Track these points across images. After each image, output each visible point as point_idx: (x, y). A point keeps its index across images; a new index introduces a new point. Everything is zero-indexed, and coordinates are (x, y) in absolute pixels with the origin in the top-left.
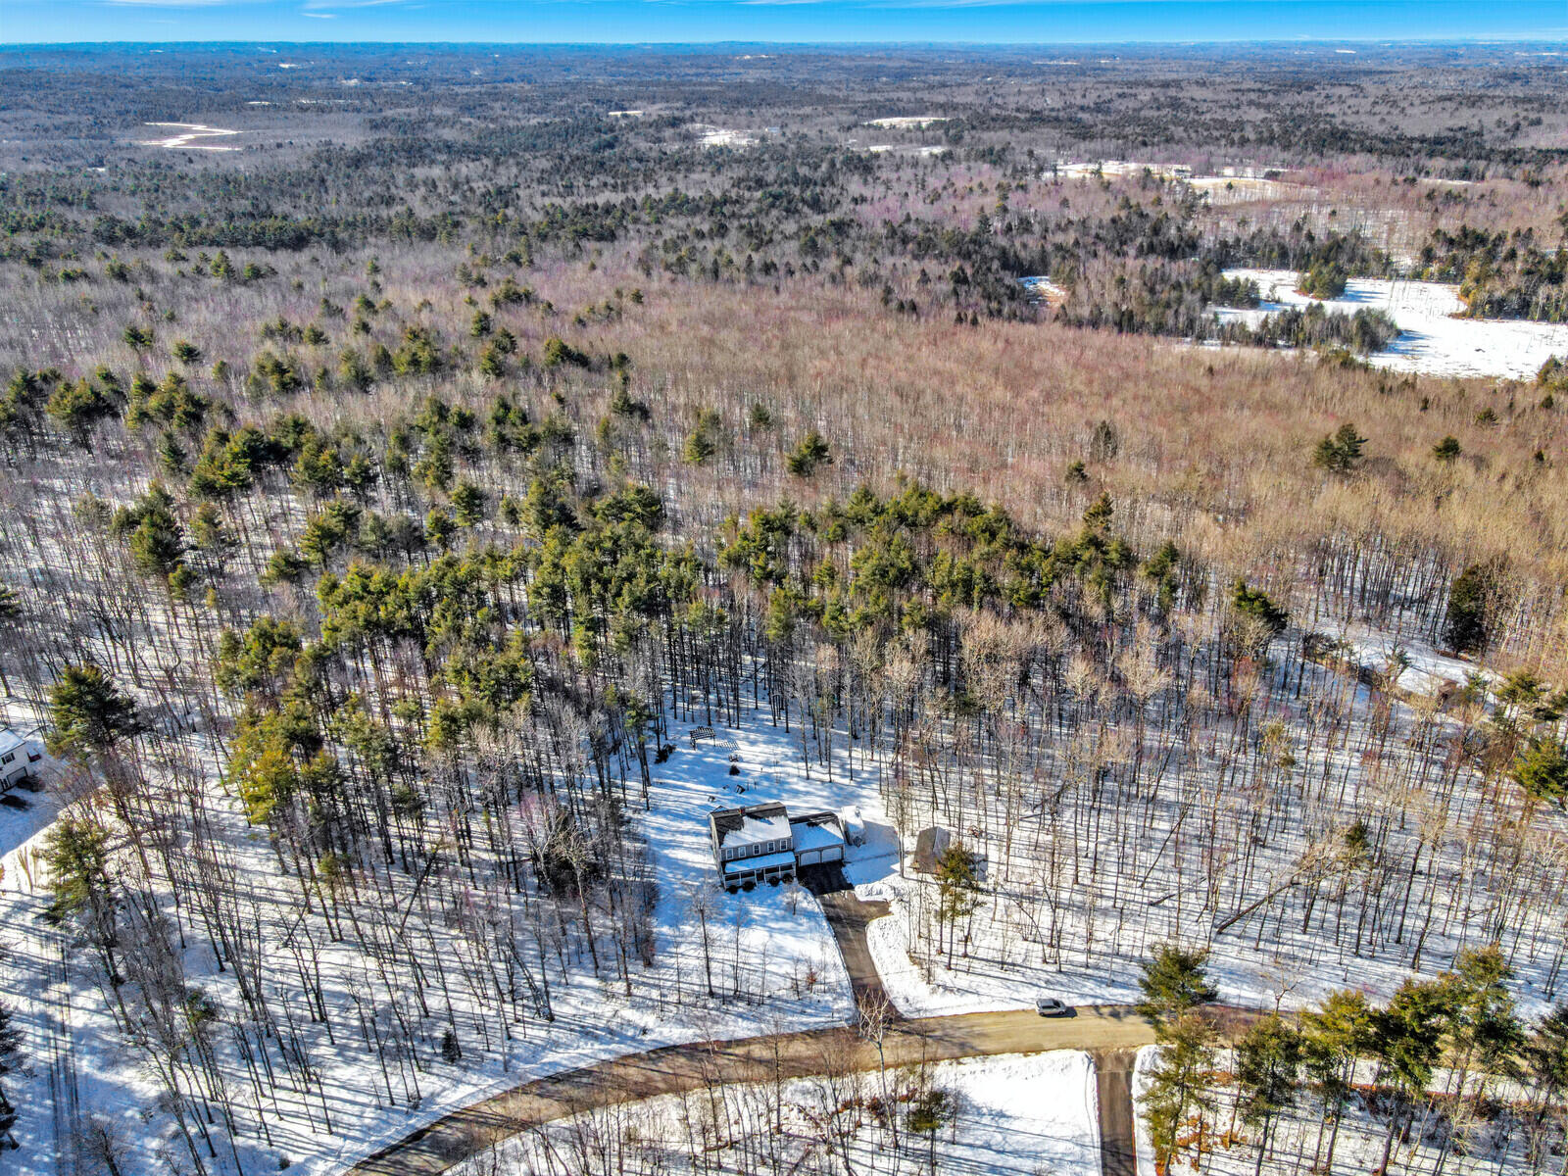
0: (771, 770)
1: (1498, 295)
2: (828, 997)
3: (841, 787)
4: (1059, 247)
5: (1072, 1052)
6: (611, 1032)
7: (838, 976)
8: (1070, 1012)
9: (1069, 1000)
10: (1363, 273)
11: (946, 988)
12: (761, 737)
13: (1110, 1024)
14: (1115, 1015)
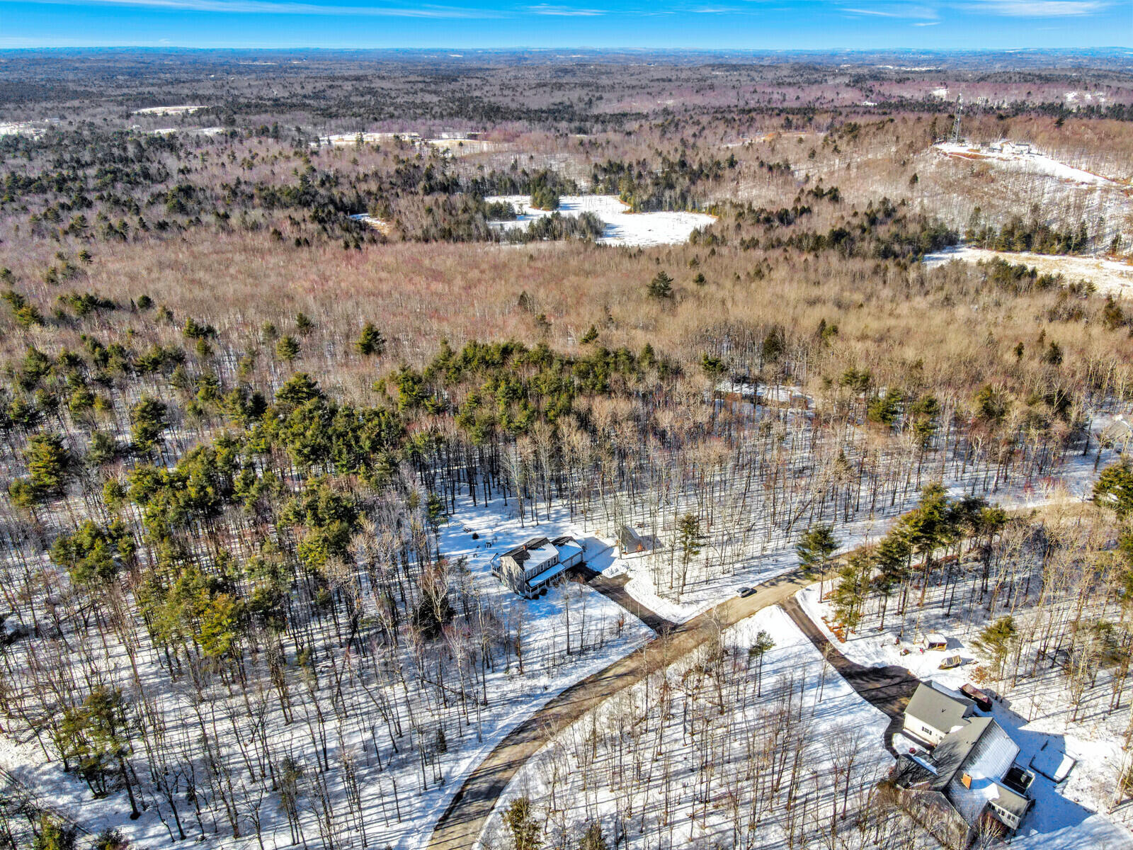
0: (497, 529)
1: (645, 198)
2: (634, 630)
3: (547, 526)
4: (369, 193)
5: (768, 608)
6: (529, 696)
7: (631, 619)
8: (753, 591)
9: (751, 586)
10: (563, 193)
11: (688, 603)
12: (474, 514)
13: (773, 589)
14: (773, 584)
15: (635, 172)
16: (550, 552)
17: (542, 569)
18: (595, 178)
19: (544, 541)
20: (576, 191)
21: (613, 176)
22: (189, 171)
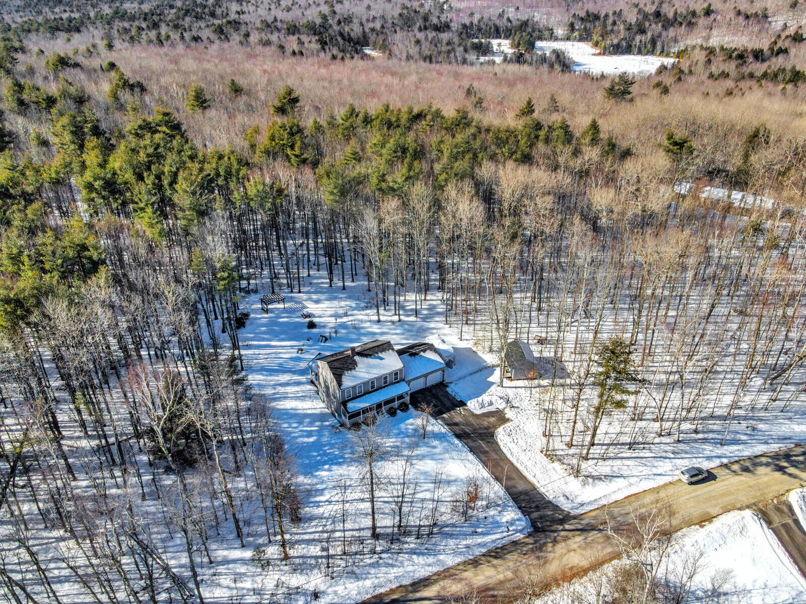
0: (345, 319)
1: (615, 42)
2: (492, 512)
3: (411, 324)
4: (373, 30)
5: (735, 514)
7: (494, 490)
8: (710, 477)
9: (706, 465)
10: (540, 38)
11: (593, 477)
12: (322, 297)
13: (745, 478)
14: (746, 470)
15: (610, 21)
16: (391, 363)
17: (371, 388)
18: (572, 26)
19: (387, 346)
20: (553, 37)
21: (588, 25)
22: (243, 13)
